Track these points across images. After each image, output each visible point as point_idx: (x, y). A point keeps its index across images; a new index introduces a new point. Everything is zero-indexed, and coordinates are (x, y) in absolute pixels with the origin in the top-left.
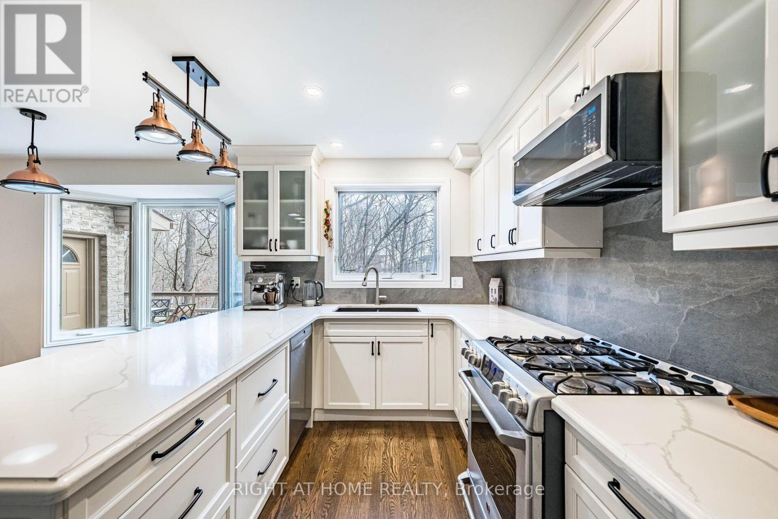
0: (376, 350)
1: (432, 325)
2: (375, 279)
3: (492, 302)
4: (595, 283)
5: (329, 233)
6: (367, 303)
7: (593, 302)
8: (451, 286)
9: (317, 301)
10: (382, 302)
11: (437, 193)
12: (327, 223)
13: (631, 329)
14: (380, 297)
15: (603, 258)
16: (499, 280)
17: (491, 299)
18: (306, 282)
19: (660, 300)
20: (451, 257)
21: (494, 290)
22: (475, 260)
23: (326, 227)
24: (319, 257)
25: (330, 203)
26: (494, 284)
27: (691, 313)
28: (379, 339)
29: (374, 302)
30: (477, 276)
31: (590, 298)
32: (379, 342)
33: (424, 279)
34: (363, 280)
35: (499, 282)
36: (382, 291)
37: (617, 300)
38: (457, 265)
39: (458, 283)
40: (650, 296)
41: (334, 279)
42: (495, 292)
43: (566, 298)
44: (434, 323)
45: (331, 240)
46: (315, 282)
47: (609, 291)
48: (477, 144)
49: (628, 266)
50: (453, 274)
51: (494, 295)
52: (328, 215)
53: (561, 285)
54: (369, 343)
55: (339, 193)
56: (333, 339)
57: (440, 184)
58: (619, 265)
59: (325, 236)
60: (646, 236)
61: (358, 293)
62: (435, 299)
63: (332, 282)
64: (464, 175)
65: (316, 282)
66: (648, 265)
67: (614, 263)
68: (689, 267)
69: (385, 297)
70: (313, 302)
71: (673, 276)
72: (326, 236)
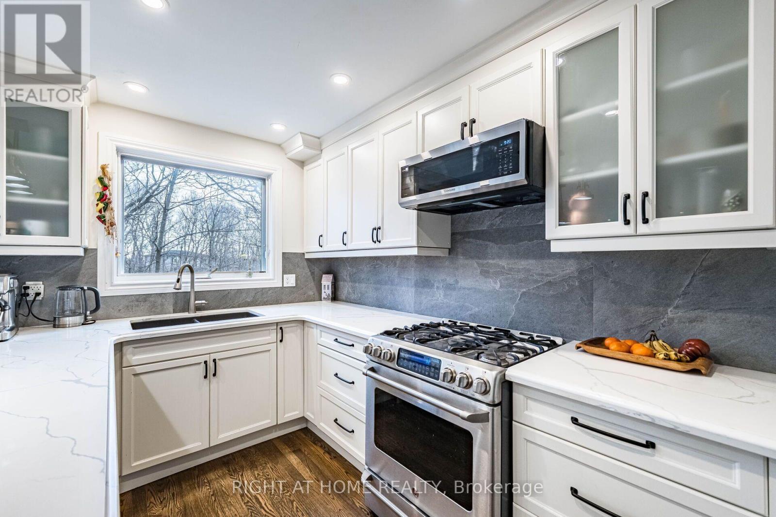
0: (211, 370)
1: (281, 328)
2: (189, 280)
3: (324, 298)
4: (442, 276)
5: (107, 215)
6: (175, 312)
7: (442, 292)
8: (283, 285)
9: (86, 316)
10: (198, 308)
11: (267, 181)
12: (103, 198)
13: (477, 309)
14: (197, 302)
15: (450, 256)
16: (331, 277)
17: (324, 295)
18: (63, 288)
19: (501, 286)
20: (283, 253)
21: (326, 287)
22: (307, 256)
23: (101, 205)
24: (86, 250)
25: (109, 170)
26: (327, 281)
27: (524, 294)
28: (213, 356)
29: (186, 309)
30: (309, 273)
31: (438, 288)
32: (214, 360)
33: (252, 278)
34: (176, 280)
35: (331, 278)
36: (199, 295)
37: (464, 288)
38: (290, 261)
39: (290, 280)
40: (493, 284)
41: (115, 283)
42: (328, 288)
43: (413, 290)
44: (283, 326)
45: (112, 224)
46: (82, 289)
47: (457, 282)
48: (319, 138)
49: (474, 263)
50: (285, 272)
51: (327, 292)
52: (105, 187)
53: (408, 279)
54: (200, 363)
55: (123, 157)
56: (139, 370)
57: (273, 172)
58: (466, 262)
59: (99, 218)
60: (489, 241)
61: (159, 300)
62: (266, 300)
63: (112, 286)
64: (296, 167)
65: (86, 288)
66: (491, 261)
67: (461, 260)
68: (523, 263)
69: (204, 302)
70: (79, 319)
71: (510, 269)
72: (101, 219)
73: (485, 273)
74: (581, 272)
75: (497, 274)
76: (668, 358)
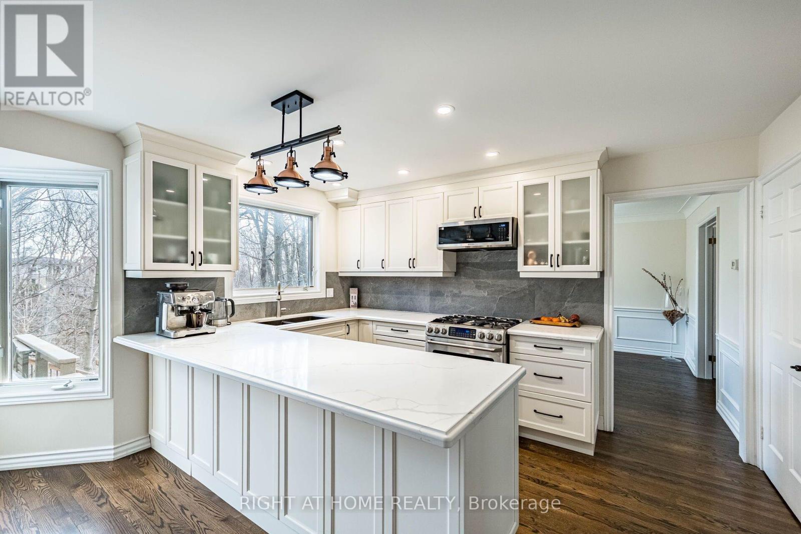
1: (348, 325)
3: (352, 306)
4: (451, 289)
7: (450, 299)
8: (326, 296)
13: (473, 308)
15: (457, 276)
17: (351, 304)
19: (488, 295)
20: (327, 272)
21: (354, 297)
22: (341, 275)
26: (354, 293)
27: (501, 298)
30: (341, 287)
31: (447, 296)
35: (357, 291)
37: (466, 296)
38: (330, 279)
39: (331, 293)
40: (483, 293)
42: (355, 299)
43: (429, 298)
46: (226, 300)
47: (460, 292)
49: (471, 281)
50: (327, 286)
51: (354, 301)
53: (424, 291)
58: (466, 280)
60: (481, 269)
62: (317, 307)
66: (481, 280)
67: (463, 279)
68: (500, 281)
71: (494, 285)
73: (478, 287)
74: (529, 286)
75: (485, 287)
76: (565, 322)
